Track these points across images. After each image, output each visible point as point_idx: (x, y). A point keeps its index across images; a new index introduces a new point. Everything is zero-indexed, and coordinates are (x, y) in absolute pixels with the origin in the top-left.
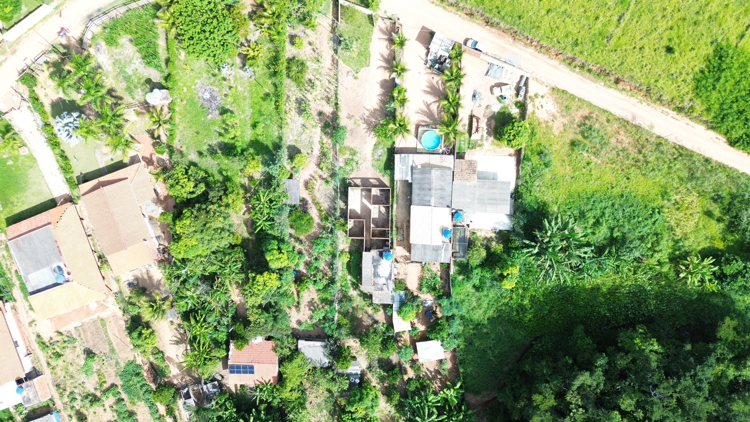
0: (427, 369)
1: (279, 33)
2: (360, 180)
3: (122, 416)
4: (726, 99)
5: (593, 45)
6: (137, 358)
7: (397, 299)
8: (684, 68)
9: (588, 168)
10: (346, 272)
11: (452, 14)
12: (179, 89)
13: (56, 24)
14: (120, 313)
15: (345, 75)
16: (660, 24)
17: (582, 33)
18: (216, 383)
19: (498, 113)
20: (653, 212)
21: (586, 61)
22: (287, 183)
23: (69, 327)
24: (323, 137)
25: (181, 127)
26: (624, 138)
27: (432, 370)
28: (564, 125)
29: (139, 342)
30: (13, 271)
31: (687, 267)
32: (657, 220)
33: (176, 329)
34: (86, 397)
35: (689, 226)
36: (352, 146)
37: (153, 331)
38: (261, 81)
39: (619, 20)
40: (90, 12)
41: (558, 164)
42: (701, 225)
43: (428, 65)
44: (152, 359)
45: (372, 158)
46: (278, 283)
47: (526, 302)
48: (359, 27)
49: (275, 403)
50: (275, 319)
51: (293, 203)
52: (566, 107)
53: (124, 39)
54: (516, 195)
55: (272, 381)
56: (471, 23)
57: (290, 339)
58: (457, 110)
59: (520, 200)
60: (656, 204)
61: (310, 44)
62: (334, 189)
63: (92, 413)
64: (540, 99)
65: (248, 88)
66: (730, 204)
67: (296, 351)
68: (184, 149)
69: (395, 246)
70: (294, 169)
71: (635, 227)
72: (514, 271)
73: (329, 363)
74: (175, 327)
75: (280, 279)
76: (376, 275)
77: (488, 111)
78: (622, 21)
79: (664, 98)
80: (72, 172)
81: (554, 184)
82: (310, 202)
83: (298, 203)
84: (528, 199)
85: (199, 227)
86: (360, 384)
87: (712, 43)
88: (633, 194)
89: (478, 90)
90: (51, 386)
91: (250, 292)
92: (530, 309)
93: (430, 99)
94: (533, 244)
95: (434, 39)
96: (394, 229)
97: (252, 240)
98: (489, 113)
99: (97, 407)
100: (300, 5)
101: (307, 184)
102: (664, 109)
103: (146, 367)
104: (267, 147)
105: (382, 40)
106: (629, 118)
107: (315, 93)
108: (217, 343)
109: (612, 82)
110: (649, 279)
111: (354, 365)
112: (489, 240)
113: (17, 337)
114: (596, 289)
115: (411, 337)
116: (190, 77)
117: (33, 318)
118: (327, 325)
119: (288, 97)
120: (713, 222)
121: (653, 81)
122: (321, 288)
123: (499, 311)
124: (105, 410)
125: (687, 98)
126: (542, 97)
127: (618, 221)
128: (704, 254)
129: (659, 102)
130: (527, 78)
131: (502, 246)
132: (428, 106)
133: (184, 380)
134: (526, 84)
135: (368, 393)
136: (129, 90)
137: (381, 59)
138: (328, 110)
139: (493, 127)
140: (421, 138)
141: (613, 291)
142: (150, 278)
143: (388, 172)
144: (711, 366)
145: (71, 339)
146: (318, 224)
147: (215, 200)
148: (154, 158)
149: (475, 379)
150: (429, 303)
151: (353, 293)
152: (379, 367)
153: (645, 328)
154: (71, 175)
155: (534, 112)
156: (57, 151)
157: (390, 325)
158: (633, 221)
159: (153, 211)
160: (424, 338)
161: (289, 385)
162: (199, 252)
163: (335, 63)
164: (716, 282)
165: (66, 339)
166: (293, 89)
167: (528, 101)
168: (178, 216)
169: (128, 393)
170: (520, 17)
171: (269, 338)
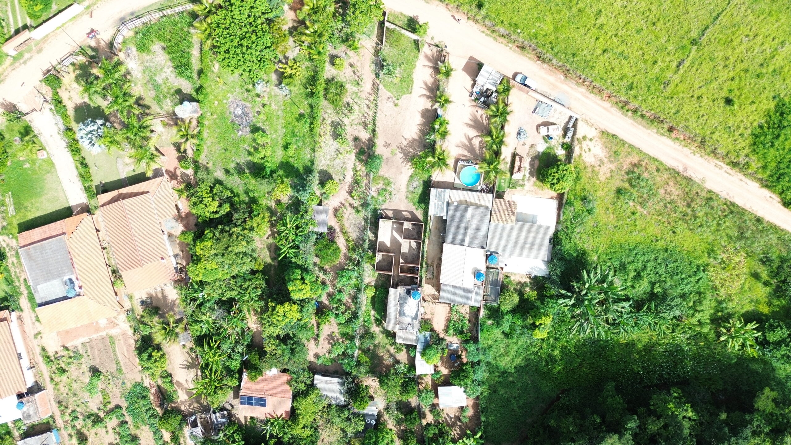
0: (447, 415)
1: (319, 53)
2: (392, 212)
3: (124, 440)
4: (784, 158)
5: (648, 90)
6: (145, 380)
7: (422, 339)
8: (742, 121)
9: (633, 218)
10: (370, 307)
11: (503, 45)
12: (210, 102)
13: (86, 24)
14: (131, 332)
15: (385, 101)
16: (721, 74)
17: (638, 76)
18: (225, 412)
19: (543, 153)
20: (698, 270)
21: (640, 106)
22: (315, 210)
23: (76, 343)
24: (357, 164)
25: (208, 142)
26: (673, 190)
27: (452, 416)
28: (612, 171)
29: (149, 365)
30: (22, 279)
31: (728, 330)
32: (701, 278)
33: (188, 353)
34: (89, 417)
35: (734, 287)
36: (387, 175)
37: (164, 354)
38: (296, 101)
39: (678, 67)
40: (122, 15)
41: (602, 212)
42: (746, 287)
43: (473, 98)
44: (160, 382)
45: (406, 190)
46: (298, 315)
47: (557, 352)
48: (404, 52)
49: (286, 439)
50: (293, 351)
51: (321, 231)
52: (615, 152)
53: (156, 47)
54: (555, 241)
55: (284, 416)
56: (522, 56)
57: (306, 373)
58: (500, 147)
59: (559, 247)
60: (701, 262)
61: (351, 65)
62: (364, 219)
63: (93, 434)
64: (588, 142)
65: (283, 107)
66: (779, 267)
67: (312, 386)
68: (210, 165)
69: (423, 284)
70: (324, 195)
71: (677, 283)
72: (547, 321)
73: (345, 401)
74: (186, 350)
75: (301, 311)
76: (401, 313)
77: (532, 150)
78: (681, 67)
79: (719, 151)
80: (92, 181)
81: (596, 232)
82: (338, 230)
83: (325, 231)
84: (567, 246)
85: (220, 251)
86: (376, 426)
87: (774, 98)
88: (678, 249)
89: (524, 128)
90: (53, 402)
91: (269, 322)
92: (561, 360)
93: (473, 133)
94: (569, 294)
95: (482, 72)
96: (424, 266)
97: (274, 266)
98: (533, 153)
99: (99, 429)
100: (343, 25)
101: (336, 212)
102: (718, 162)
103: (153, 391)
104: (297, 170)
105: (427, 68)
106: (681, 169)
107: (352, 117)
108: (229, 372)
109: (666, 129)
110: (688, 339)
111: (371, 406)
112: (523, 285)
113: (21, 349)
114: (631, 345)
115: (433, 380)
116: (223, 90)
117: (39, 330)
118: (346, 361)
119: (324, 119)
120: (760, 285)
121: (708, 132)
122: (343, 322)
123: (527, 360)
124: (107, 432)
125: (743, 153)
126: (591, 140)
127: (660, 276)
128: (748, 318)
129: (713, 155)
130: (576, 120)
131: (536, 292)
132: (470, 140)
133: (192, 407)
134: (575, 126)
135: (383, 437)
136: (158, 99)
137: (424, 87)
138: (365, 136)
139: (536, 167)
140: (459, 172)
141: (649, 348)
142: (165, 297)
143: (422, 205)
144: (746, 439)
145: (77, 355)
146: (345, 255)
147: (239, 222)
148: (178, 172)
149: (496, 429)
150: (455, 346)
151: (375, 329)
152: (397, 409)
153: (680, 392)
154: (90, 183)
155: (580, 155)
156: (77, 157)
157: (412, 366)
158: (675, 278)
159: (172, 228)
160: (447, 382)
161: (302, 422)
162: (219, 276)
163: (376, 88)
164: (758, 347)
165: (72, 354)
166: (329, 111)
167: (576, 143)
168: (199, 236)
169: (133, 416)
170: (574, 55)
171: (284, 371)
